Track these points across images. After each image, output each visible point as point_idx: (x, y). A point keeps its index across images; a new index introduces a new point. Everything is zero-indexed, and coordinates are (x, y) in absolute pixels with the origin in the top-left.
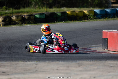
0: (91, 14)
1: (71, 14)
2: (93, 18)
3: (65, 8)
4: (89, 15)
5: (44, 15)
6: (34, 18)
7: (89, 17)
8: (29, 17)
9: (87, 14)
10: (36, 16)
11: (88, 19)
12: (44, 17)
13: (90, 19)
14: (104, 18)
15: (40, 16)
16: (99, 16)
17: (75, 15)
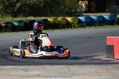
0: (75, 22)
1: (53, 21)
2: (77, 26)
3: (31, 17)
4: (72, 23)
5: (23, 23)
6: (11, 25)
7: (73, 25)
8: (6, 24)
9: (71, 21)
10: (14, 23)
11: (72, 28)
12: (23, 25)
13: (74, 27)
14: (90, 26)
15: (18, 24)
16: (84, 24)
17: (58, 23)
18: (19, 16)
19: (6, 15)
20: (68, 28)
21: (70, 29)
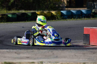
0: (58, 15)
2: (60, 18)
4: (56, 16)
5: (16, 15)
6: (6, 17)
7: (56, 17)
8: (2, 16)
9: (55, 14)
10: (8, 15)
11: (55, 19)
12: (16, 17)
13: (57, 19)
14: (70, 19)
15: (12, 16)
16: (66, 17)
18: (12, 10)
19: (2, 8)
20: (52, 20)
21: (54, 20)
